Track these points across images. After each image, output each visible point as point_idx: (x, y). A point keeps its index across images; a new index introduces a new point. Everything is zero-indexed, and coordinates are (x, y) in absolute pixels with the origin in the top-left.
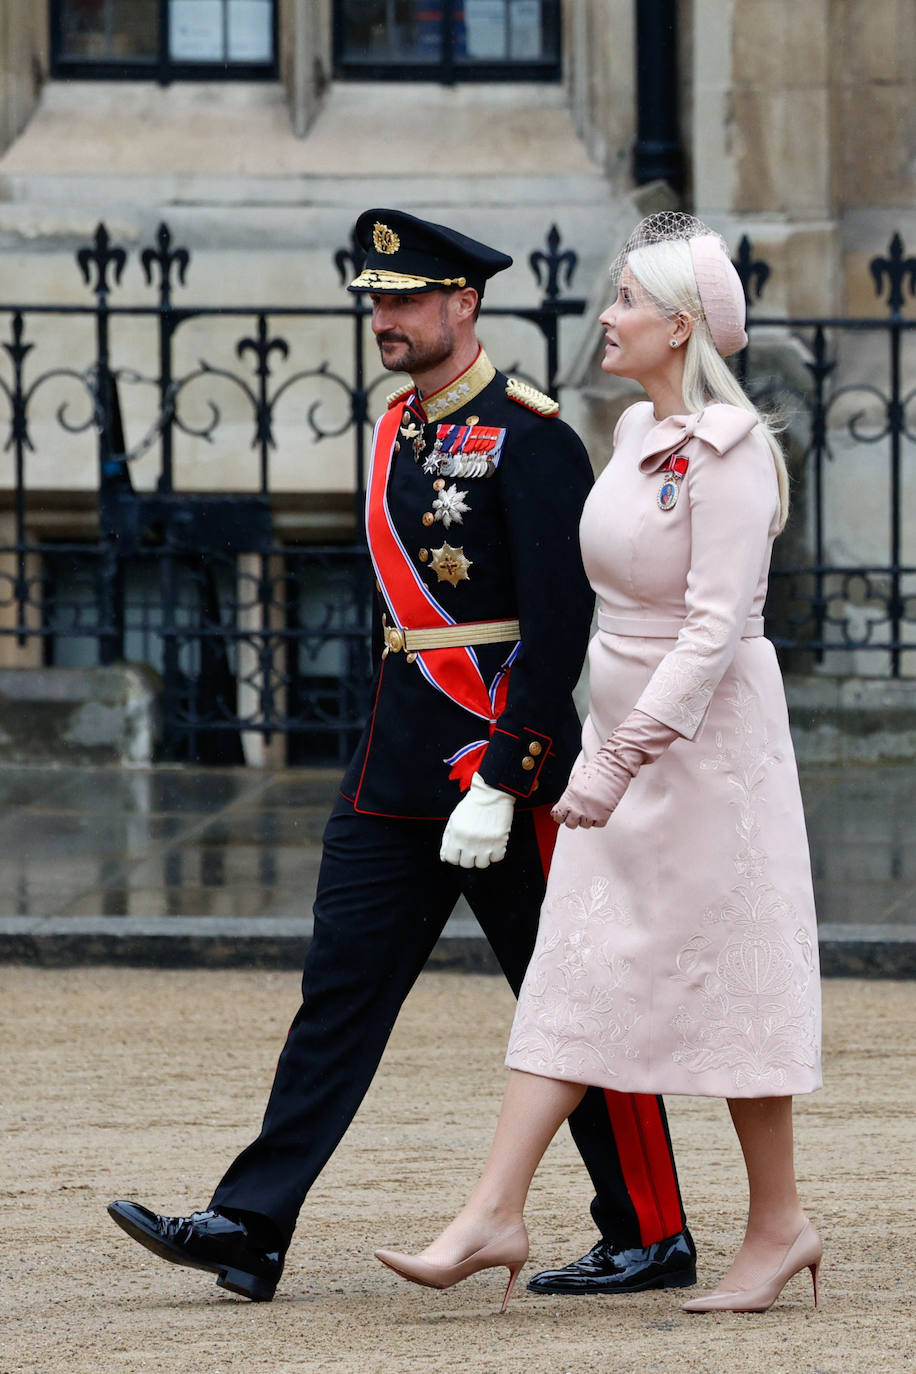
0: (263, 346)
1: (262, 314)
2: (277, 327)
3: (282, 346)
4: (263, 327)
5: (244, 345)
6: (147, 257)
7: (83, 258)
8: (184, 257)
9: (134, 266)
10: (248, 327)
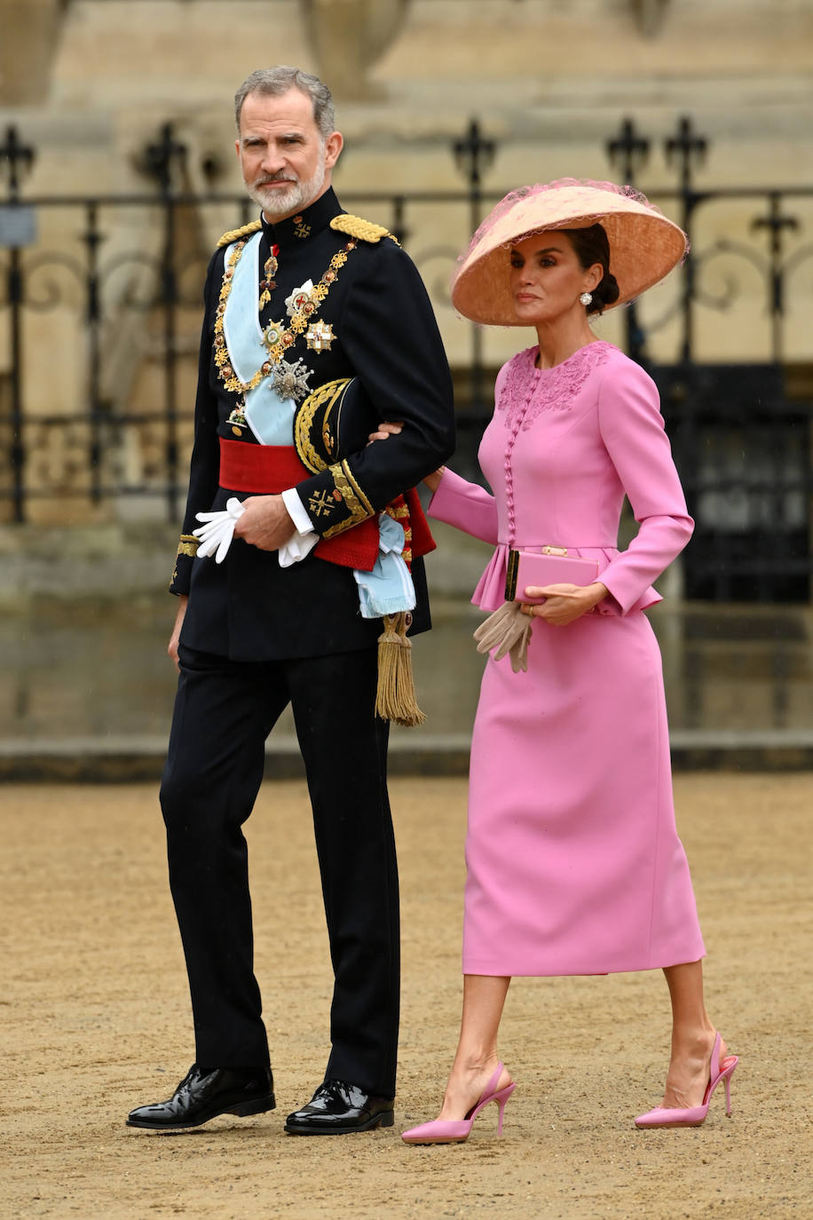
0: (776, 224)
1: (775, 195)
2: (789, 207)
3: (793, 224)
4: (775, 207)
5: (758, 224)
6: (671, 146)
7: (613, 147)
8: (702, 145)
9: (657, 157)
10: (761, 207)
